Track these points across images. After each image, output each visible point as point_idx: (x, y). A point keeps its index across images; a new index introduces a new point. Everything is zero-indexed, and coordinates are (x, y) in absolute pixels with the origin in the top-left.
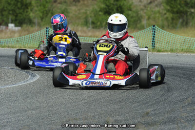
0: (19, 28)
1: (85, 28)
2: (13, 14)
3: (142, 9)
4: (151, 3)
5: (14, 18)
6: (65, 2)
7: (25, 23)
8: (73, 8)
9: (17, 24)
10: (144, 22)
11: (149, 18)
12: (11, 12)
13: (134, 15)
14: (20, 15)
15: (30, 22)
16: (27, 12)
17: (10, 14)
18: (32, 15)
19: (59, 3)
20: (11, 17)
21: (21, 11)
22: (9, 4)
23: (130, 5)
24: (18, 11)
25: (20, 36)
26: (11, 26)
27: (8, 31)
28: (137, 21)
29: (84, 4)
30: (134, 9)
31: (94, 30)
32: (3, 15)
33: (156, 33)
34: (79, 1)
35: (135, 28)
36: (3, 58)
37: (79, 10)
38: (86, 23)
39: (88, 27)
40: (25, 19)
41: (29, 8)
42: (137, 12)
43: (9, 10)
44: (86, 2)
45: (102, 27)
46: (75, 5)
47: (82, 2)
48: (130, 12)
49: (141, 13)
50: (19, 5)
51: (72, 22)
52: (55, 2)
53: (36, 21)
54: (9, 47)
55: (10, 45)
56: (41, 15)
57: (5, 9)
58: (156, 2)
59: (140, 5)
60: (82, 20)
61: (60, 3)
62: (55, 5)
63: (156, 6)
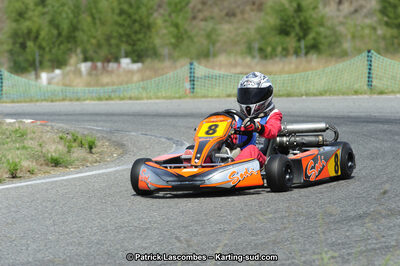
0: (139, 65)
1: (248, 60)
2: (127, 42)
3: (342, 23)
4: (356, 11)
5: (129, 48)
6: (212, 18)
7: (148, 56)
8: (226, 27)
9: (136, 59)
10: (347, 45)
11: (354, 37)
12: (124, 39)
13: (328, 33)
14: (139, 43)
15: (155, 54)
16: (150, 37)
17: (122, 41)
18: (157, 41)
19: (202, 20)
20: (124, 47)
21: (140, 36)
22: (121, 25)
23: (323, 17)
24: (134, 37)
25: (143, 80)
26: (125, 62)
27: (121, 70)
28: (335, 42)
29: (244, 19)
30: (328, 23)
31: (264, 62)
32: (110, 45)
33: (373, 64)
34: (234, 15)
35: (331, 55)
36: (126, 118)
37: (236, 29)
38: (249, 50)
39: (253, 57)
40: (147, 50)
41: (153, 30)
42: (333, 29)
43: (121, 36)
44: (246, 16)
45: (276, 56)
46: (230, 22)
47: (239, 17)
48: (322, 29)
49: (341, 29)
50: (137, 26)
51: (225, 51)
52: (194, 18)
53: (165, 51)
54: (130, 98)
55: (133, 95)
56: (173, 41)
57: (115, 34)
58: (365, 10)
59: (338, 17)
60: (243, 47)
61: (205, 19)
62: (194, 23)
63: (366, 16)
